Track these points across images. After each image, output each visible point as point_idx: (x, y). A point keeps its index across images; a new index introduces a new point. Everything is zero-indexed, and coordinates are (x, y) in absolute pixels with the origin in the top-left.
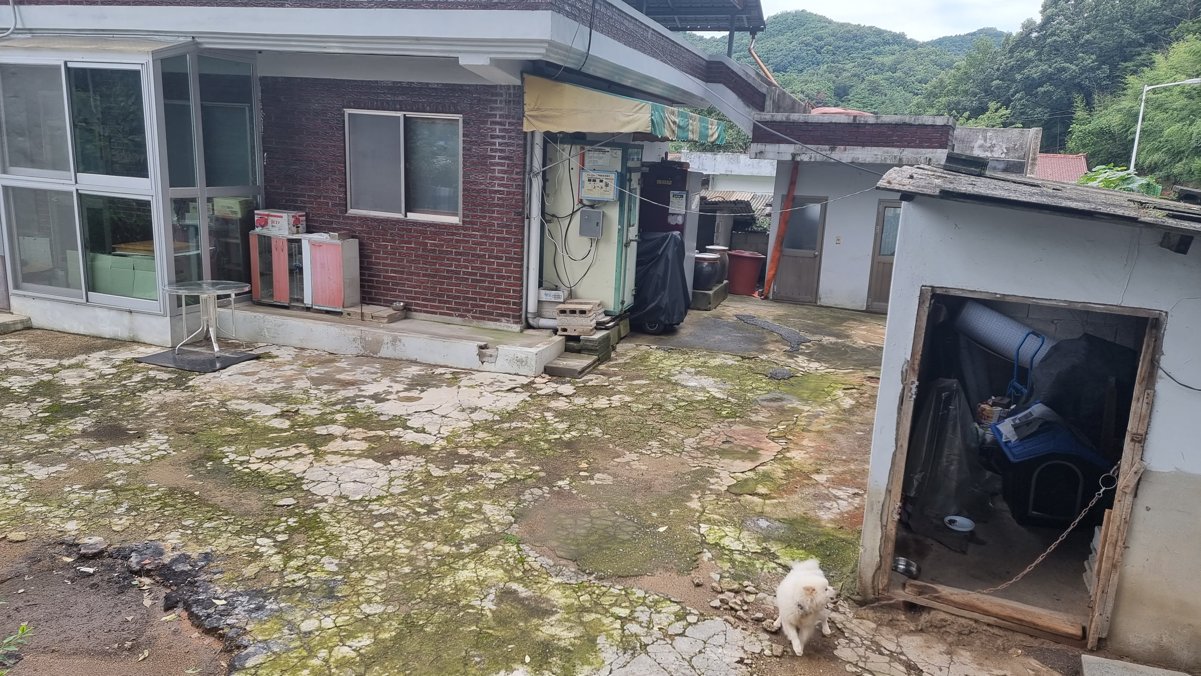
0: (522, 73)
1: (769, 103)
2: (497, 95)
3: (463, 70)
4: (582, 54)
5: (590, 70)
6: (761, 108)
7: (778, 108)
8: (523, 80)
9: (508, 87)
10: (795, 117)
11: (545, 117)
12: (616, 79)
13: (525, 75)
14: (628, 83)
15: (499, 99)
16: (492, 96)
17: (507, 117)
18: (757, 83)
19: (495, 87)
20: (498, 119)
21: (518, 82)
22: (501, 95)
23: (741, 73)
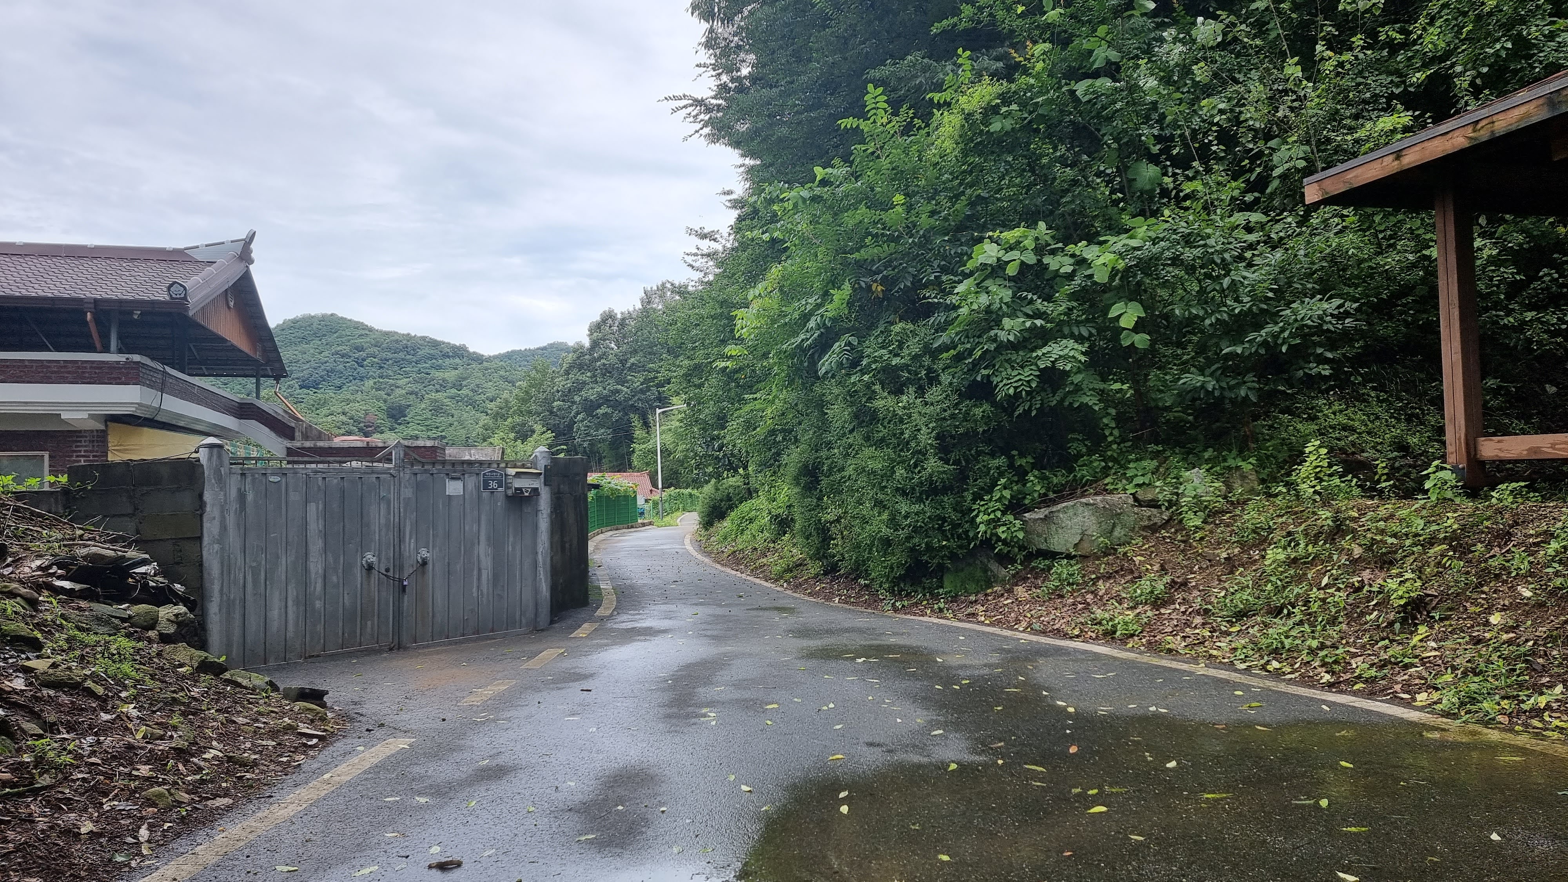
0: (106, 421)
1: (297, 434)
2: (81, 437)
3: (64, 422)
4: (155, 408)
5: (158, 418)
6: (292, 438)
7: (306, 437)
8: (106, 426)
9: (92, 431)
10: (320, 444)
11: (127, 450)
12: (174, 422)
13: (108, 423)
14: (181, 424)
15: (83, 439)
16: (77, 437)
17: (91, 452)
18: (286, 419)
19: (80, 431)
20: (83, 453)
21: (103, 427)
22: (86, 437)
23: (271, 412)
